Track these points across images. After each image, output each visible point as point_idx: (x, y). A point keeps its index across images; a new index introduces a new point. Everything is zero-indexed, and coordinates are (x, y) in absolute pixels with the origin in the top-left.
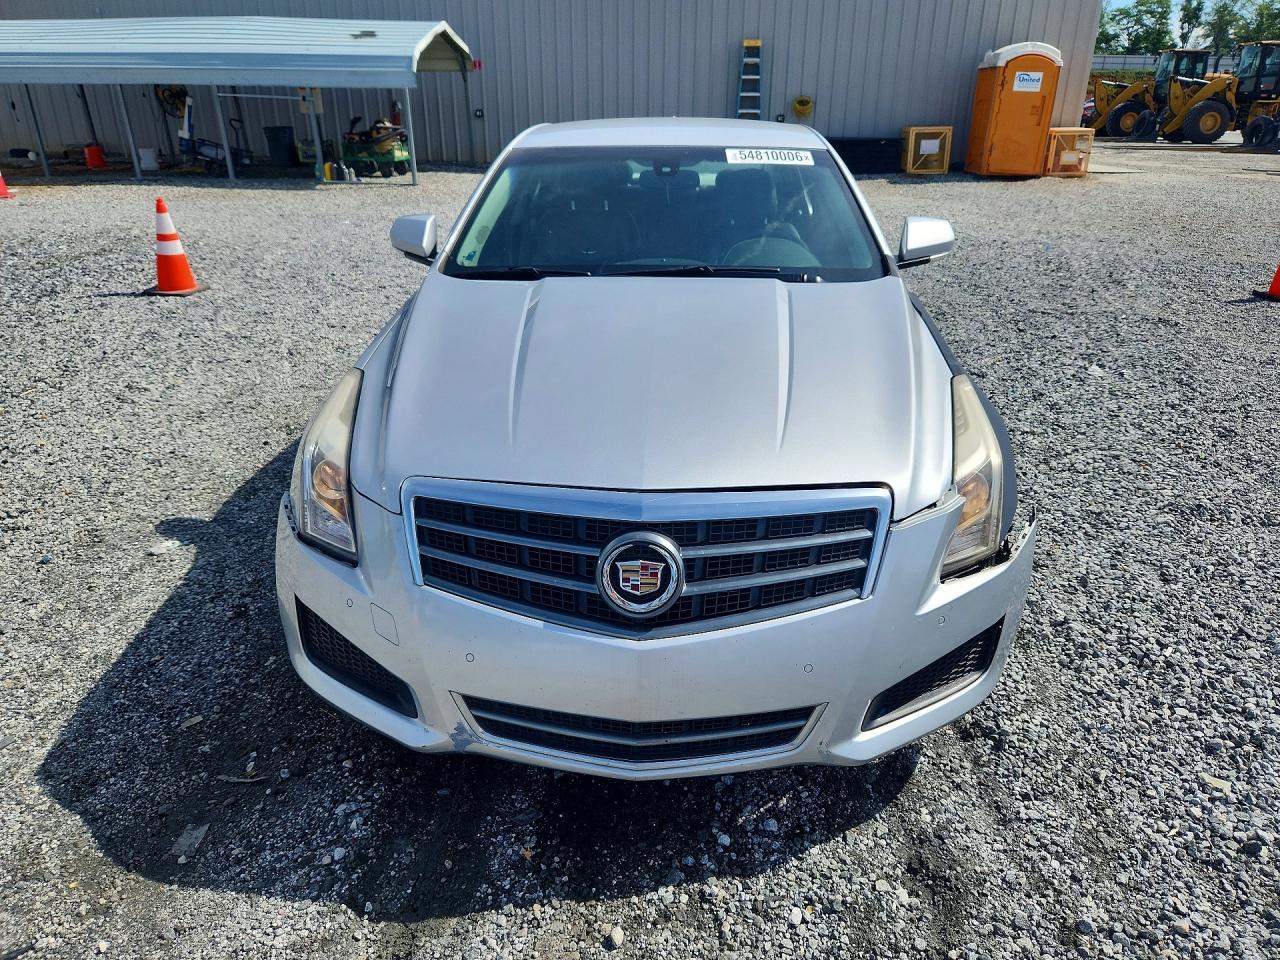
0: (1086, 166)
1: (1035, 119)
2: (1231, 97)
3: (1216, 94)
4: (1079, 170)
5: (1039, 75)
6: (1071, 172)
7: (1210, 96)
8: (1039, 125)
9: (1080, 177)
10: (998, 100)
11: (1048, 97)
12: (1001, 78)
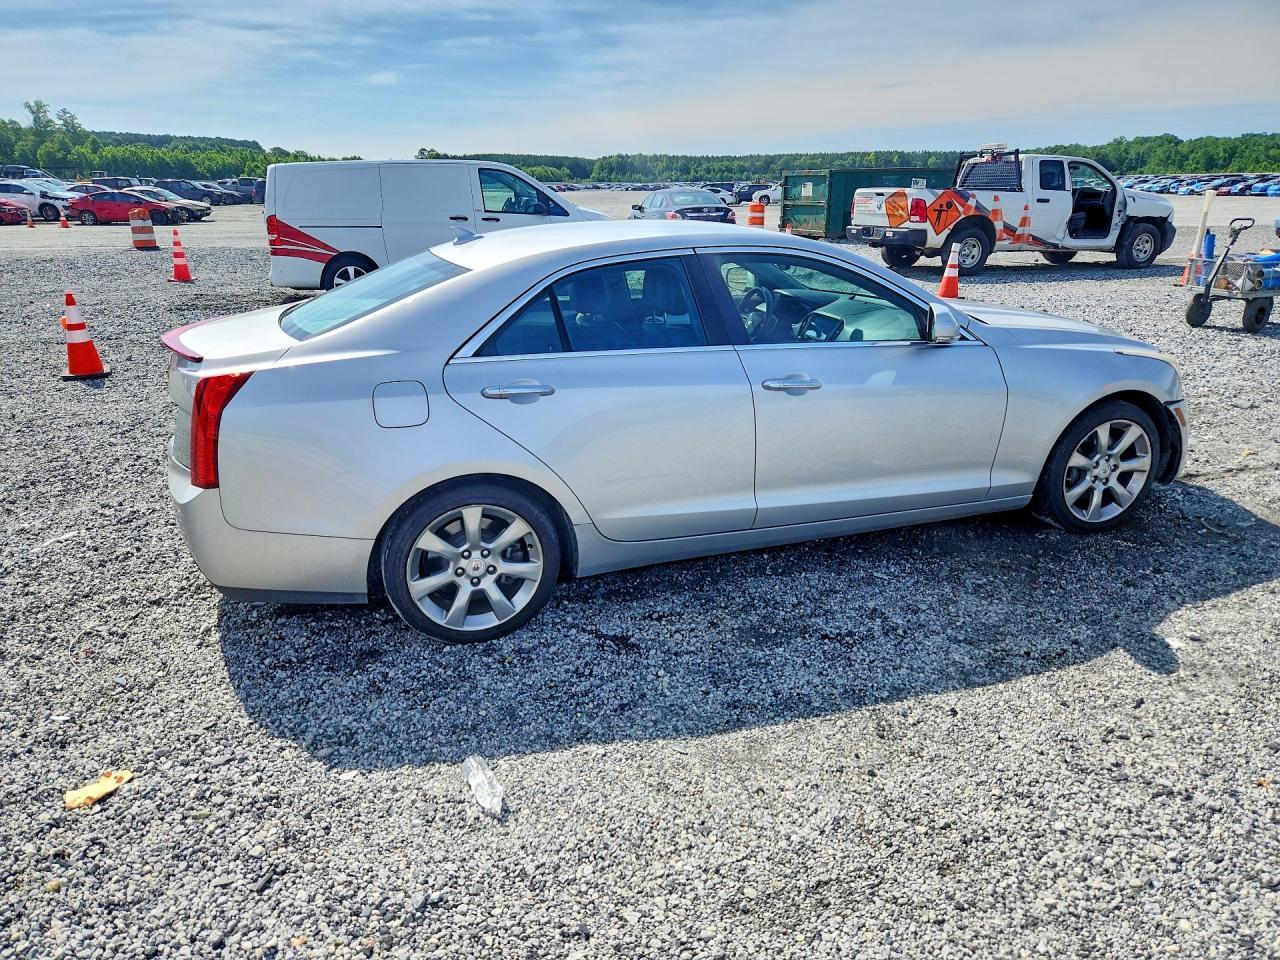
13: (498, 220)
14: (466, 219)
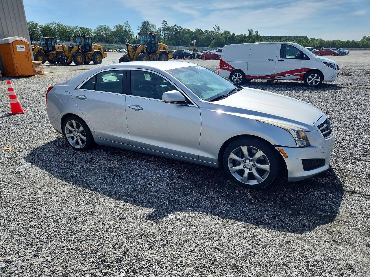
0: (43, 71)
1: (27, 59)
2: (42, 51)
3: (38, 51)
4: (41, 73)
5: (23, 46)
6: (40, 73)
7: (37, 51)
8: (29, 61)
9: (43, 75)
10: (14, 54)
11: (28, 53)
12: (12, 47)
13: (283, 61)
14: (273, 60)
